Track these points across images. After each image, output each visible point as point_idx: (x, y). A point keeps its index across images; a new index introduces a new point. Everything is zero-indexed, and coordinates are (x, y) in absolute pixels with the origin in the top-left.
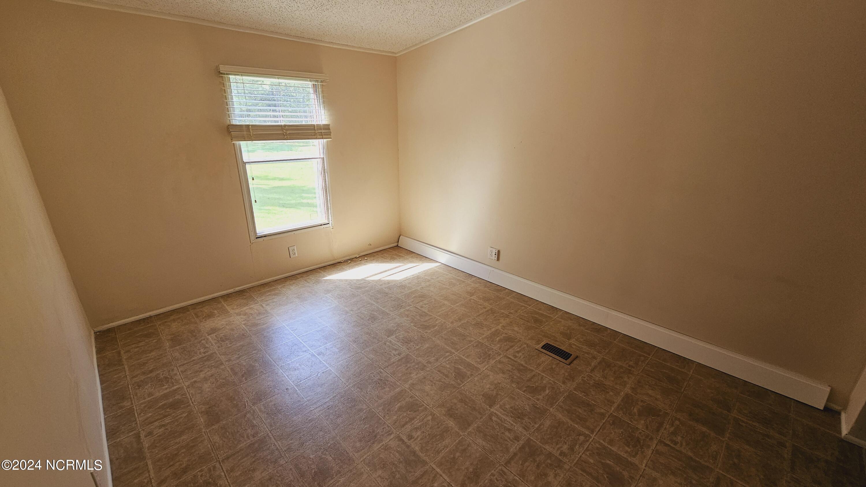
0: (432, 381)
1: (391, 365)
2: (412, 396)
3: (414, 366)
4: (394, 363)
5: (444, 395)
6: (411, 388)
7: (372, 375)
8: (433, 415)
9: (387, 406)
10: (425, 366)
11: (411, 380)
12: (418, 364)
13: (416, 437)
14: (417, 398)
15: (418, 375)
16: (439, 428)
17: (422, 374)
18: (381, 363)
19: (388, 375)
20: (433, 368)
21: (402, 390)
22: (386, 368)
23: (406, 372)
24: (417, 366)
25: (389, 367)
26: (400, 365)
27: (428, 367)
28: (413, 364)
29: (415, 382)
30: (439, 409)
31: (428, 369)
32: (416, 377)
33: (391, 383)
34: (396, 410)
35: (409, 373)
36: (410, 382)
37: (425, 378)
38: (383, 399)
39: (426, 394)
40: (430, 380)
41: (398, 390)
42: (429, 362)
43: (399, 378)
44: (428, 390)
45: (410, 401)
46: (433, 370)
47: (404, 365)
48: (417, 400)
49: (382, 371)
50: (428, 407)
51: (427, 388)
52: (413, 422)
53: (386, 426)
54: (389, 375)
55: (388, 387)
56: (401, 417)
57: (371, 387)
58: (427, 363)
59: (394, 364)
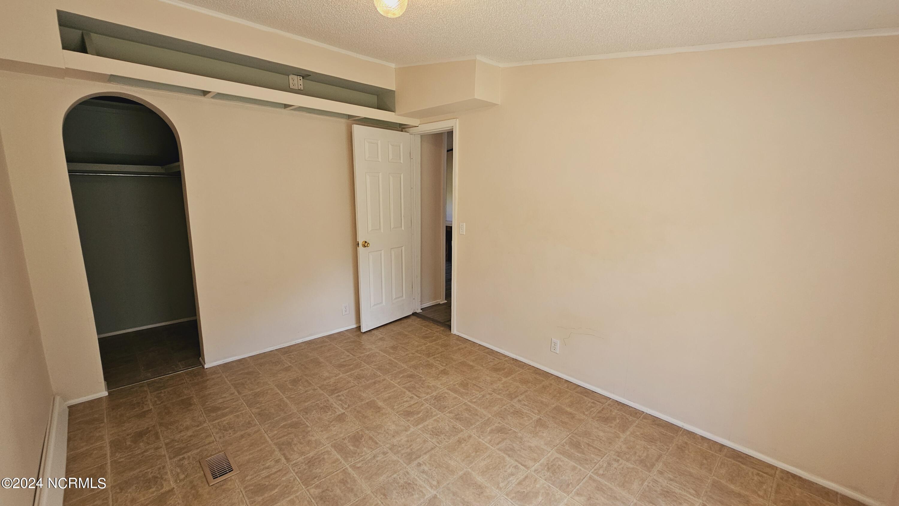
0: (387, 433)
1: (428, 451)
2: (408, 421)
3: (403, 449)
4: (425, 453)
5: (379, 422)
6: (408, 427)
7: (446, 440)
8: (393, 409)
9: (429, 415)
10: (390, 449)
11: (407, 435)
12: (398, 452)
13: (408, 398)
14: (404, 420)
15: (399, 439)
16: (391, 402)
17: (395, 441)
18: (440, 453)
19: (431, 440)
20: (382, 446)
21: (417, 426)
22: (433, 447)
23: (412, 443)
24: (400, 449)
25: (429, 448)
26: (417, 450)
27: (387, 448)
28: (403, 452)
29: (404, 432)
30: (387, 412)
31: (388, 445)
32: (402, 438)
33: (427, 432)
34: (422, 412)
35: (409, 441)
36: (409, 433)
37: (393, 436)
38: (433, 419)
39: (395, 423)
40: (388, 434)
41: (420, 426)
42: (385, 453)
43: (419, 436)
44: (393, 425)
45: (410, 418)
46: (382, 445)
47: (414, 450)
48: (404, 418)
49: (438, 445)
50: (396, 414)
51: (393, 427)
52: (409, 405)
53: (429, 403)
54: (429, 439)
55: (430, 429)
56: (418, 408)
57: (446, 429)
58: (388, 453)
59: (425, 451)
